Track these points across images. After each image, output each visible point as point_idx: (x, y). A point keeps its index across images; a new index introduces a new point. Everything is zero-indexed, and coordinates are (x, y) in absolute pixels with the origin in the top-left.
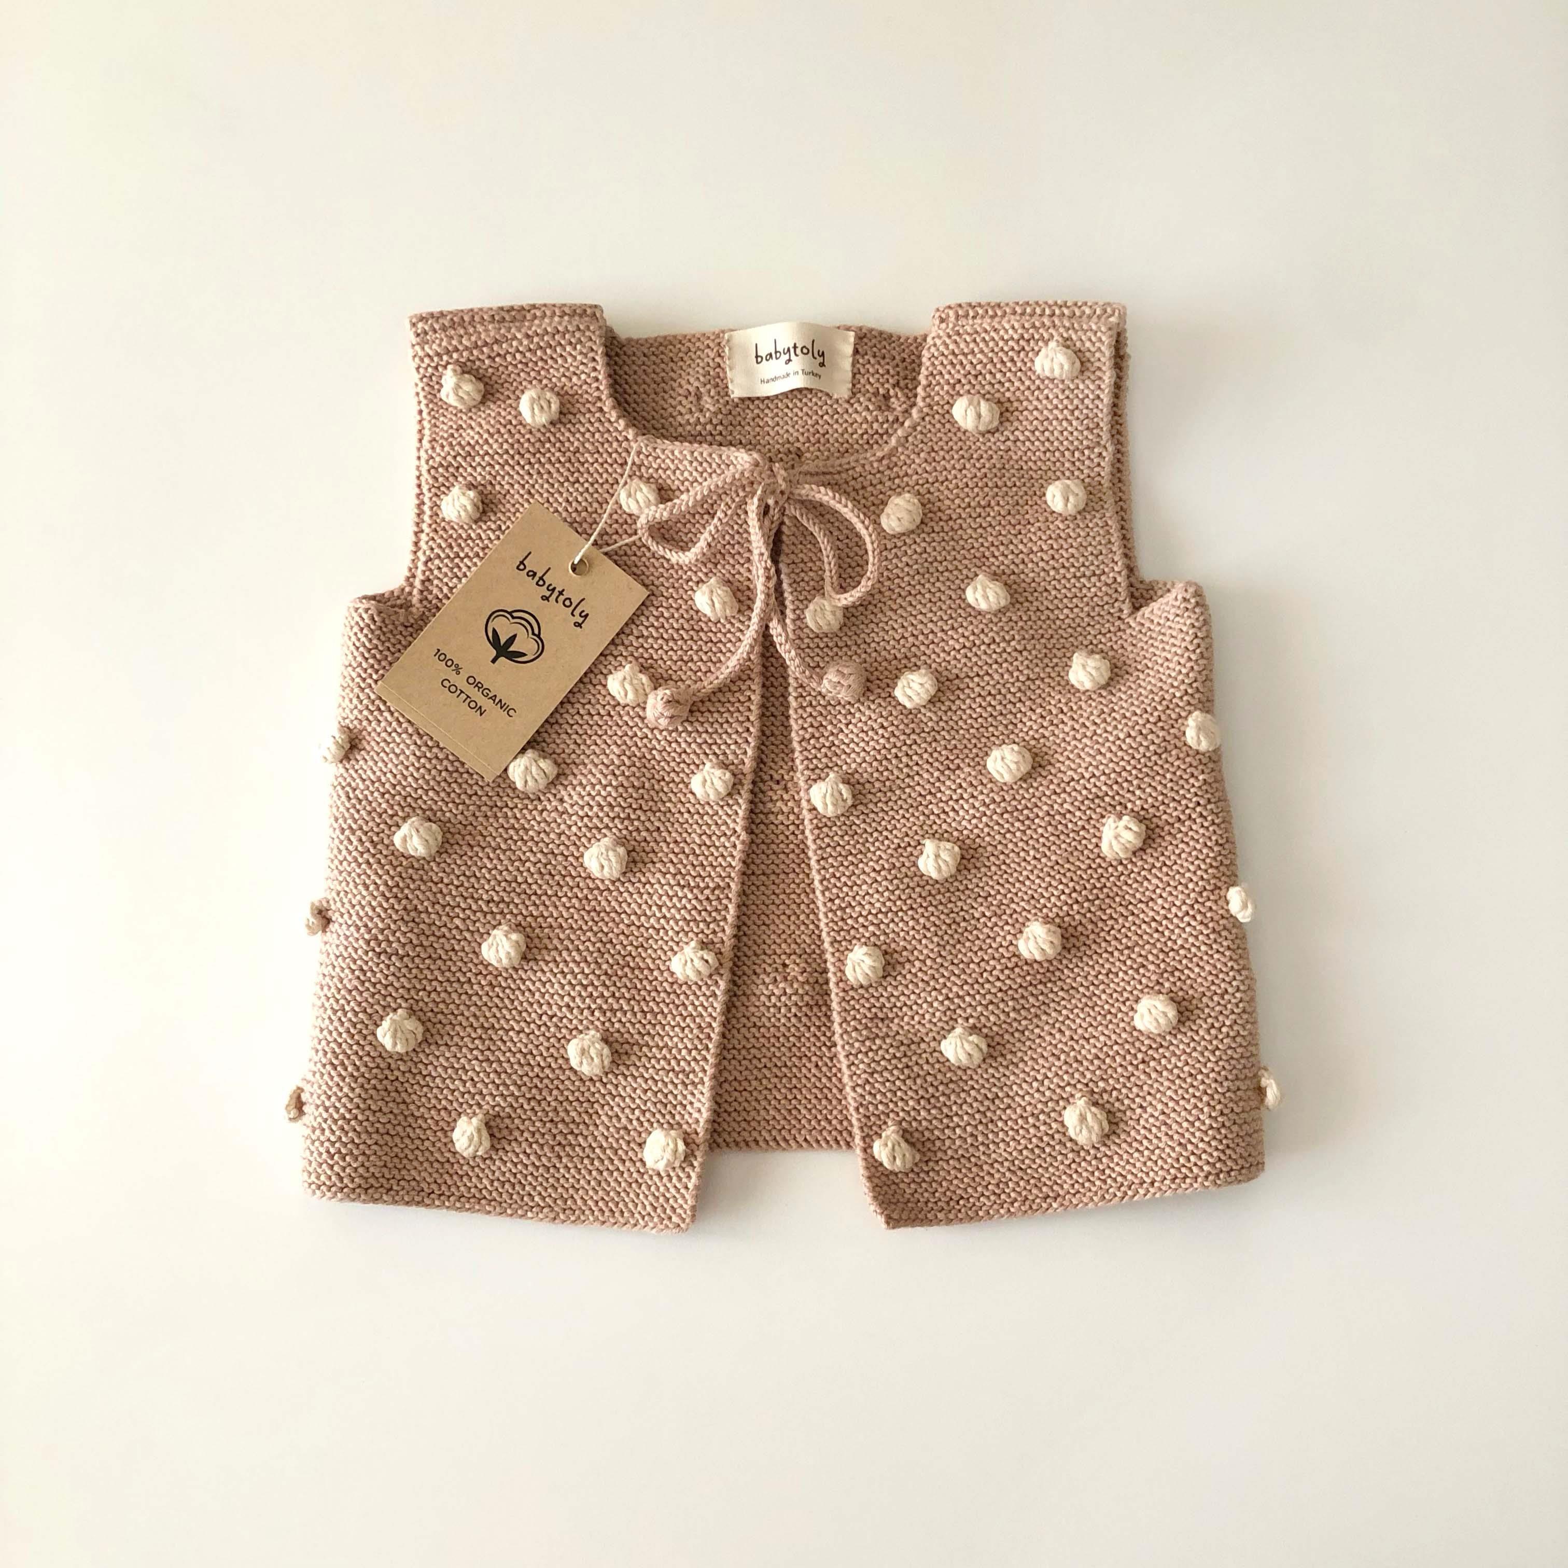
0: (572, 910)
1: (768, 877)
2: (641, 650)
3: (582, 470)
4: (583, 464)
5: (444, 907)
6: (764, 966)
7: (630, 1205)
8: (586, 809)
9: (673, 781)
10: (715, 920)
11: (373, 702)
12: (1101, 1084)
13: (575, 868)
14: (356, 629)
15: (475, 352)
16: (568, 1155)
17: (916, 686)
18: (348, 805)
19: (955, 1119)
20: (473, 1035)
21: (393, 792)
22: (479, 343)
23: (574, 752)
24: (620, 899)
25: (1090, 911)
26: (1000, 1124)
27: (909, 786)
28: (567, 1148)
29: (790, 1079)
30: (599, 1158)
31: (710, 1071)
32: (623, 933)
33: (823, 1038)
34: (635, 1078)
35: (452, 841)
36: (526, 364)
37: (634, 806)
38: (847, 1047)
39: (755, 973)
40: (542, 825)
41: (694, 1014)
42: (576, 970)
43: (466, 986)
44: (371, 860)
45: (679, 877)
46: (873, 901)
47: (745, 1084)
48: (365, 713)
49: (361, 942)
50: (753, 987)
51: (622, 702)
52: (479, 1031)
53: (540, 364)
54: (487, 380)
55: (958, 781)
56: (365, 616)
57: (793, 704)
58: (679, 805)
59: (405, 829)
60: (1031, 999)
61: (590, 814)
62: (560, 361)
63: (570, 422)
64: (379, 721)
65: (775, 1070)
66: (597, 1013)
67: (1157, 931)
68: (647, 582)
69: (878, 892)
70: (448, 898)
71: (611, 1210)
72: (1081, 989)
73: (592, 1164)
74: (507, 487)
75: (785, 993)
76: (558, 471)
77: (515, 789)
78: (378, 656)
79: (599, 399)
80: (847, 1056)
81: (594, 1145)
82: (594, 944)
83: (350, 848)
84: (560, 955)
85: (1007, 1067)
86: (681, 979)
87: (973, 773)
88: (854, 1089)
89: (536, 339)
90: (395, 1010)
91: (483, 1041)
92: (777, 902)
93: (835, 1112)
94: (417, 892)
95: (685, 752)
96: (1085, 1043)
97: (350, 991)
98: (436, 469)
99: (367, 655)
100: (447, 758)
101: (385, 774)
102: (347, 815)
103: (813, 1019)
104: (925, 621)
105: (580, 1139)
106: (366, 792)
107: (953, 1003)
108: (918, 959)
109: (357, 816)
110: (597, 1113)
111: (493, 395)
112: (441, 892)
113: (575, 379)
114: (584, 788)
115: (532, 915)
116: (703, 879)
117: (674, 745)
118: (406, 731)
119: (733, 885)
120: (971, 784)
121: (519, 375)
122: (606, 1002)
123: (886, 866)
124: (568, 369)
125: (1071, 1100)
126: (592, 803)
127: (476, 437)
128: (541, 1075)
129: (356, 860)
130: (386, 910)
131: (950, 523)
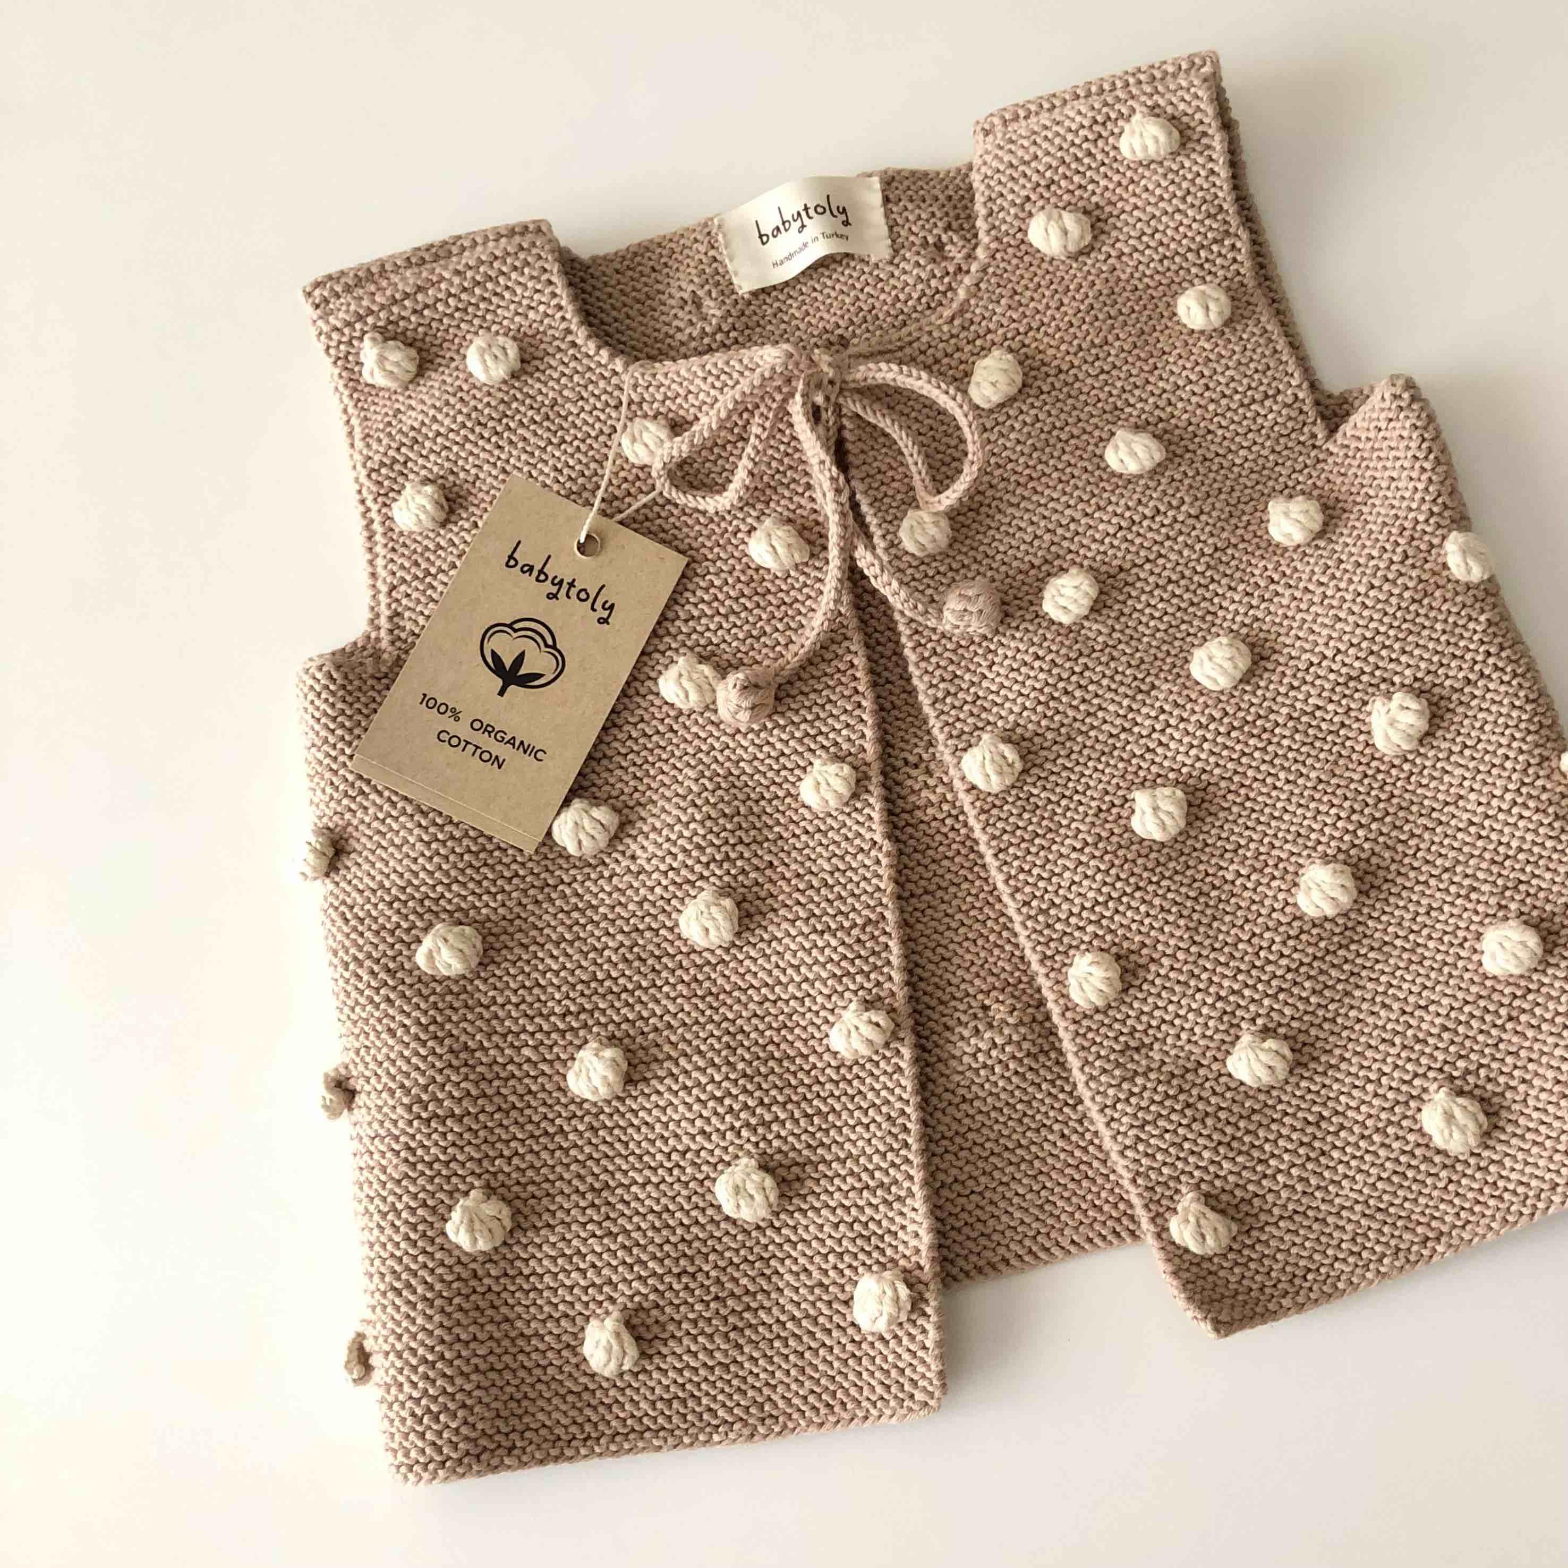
0: (679, 1001)
1: (932, 893)
2: (694, 636)
3: (566, 425)
4: (566, 418)
5: (504, 1036)
6: (957, 1015)
7: (853, 1391)
8: (669, 860)
9: (777, 797)
10: (875, 967)
11: (352, 785)
12: (1460, 1064)
13: (672, 943)
14: (311, 696)
15: (395, 309)
16: (751, 1341)
17: (1069, 592)
18: (346, 930)
19: (1272, 1162)
20: (583, 1204)
21: (403, 897)
22: (398, 296)
23: (636, 790)
24: (742, 970)
25: (1382, 834)
26: (1336, 1154)
27: (1093, 727)
28: (747, 1332)
29: (1031, 1162)
30: (794, 1335)
31: (918, 1175)
32: (756, 1015)
33: (1061, 1096)
34: (817, 1210)
35: (497, 945)
36: (465, 310)
37: (732, 841)
38: (1098, 1098)
39: (948, 1028)
40: (615, 895)
41: (878, 1102)
42: (704, 1080)
43: (558, 1139)
44: (392, 996)
45: (812, 921)
46: (1082, 891)
47: (971, 1183)
48: (345, 802)
49: (400, 1110)
50: (949, 1047)
51: (685, 707)
52: (590, 1196)
53: (482, 305)
54: (418, 344)
55: (1158, 704)
56: (319, 675)
57: (911, 657)
58: (792, 827)
59: (428, 942)
60: (1334, 973)
61: (675, 865)
62: (507, 295)
63: (537, 369)
64: (366, 808)
65: (1007, 1155)
66: (744, 1133)
67: (1480, 837)
68: (681, 547)
69: (1086, 877)
70: (507, 1023)
71: (828, 1405)
72: (1399, 942)
73: (787, 1346)
74: (473, 471)
75: (995, 1045)
76: (535, 434)
77: (568, 858)
78: (347, 724)
79: (568, 331)
80: (1102, 1111)
81: (783, 1318)
82: (719, 1039)
83: (360, 986)
84: (677, 1064)
85: (1326, 1074)
86: (849, 1058)
87: (1175, 689)
88: (1122, 1153)
89: (469, 274)
90: (466, 1194)
91: (598, 1208)
92: (954, 925)
93: (1104, 1194)
94: (464, 1025)
95: (783, 754)
96: (1423, 1014)
97: (399, 1182)
98: (378, 471)
99: (332, 726)
100: (466, 835)
101: (388, 876)
102: (347, 943)
103: (1042, 1072)
104: (1060, 508)
105: (761, 1313)
106: (368, 907)
107: (1229, 1003)
108: (1164, 955)
109: (361, 941)
110: (777, 1272)
111: (431, 362)
112: (496, 1017)
113: (532, 314)
114: (660, 833)
115: (628, 1020)
116: (846, 915)
117: (766, 749)
118: (403, 812)
119: (888, 914)
120: (1176, 705)
121: (458, 327)
122: (754, 1114)
123: (1089, 840)
124: (520, 303)
125: (1425, 1096)
126: (674, 850)
127: (420, 417)
128: (688, 1237)
129: (372, 1001)
130: (424, 1058)
131: (1062, 376)
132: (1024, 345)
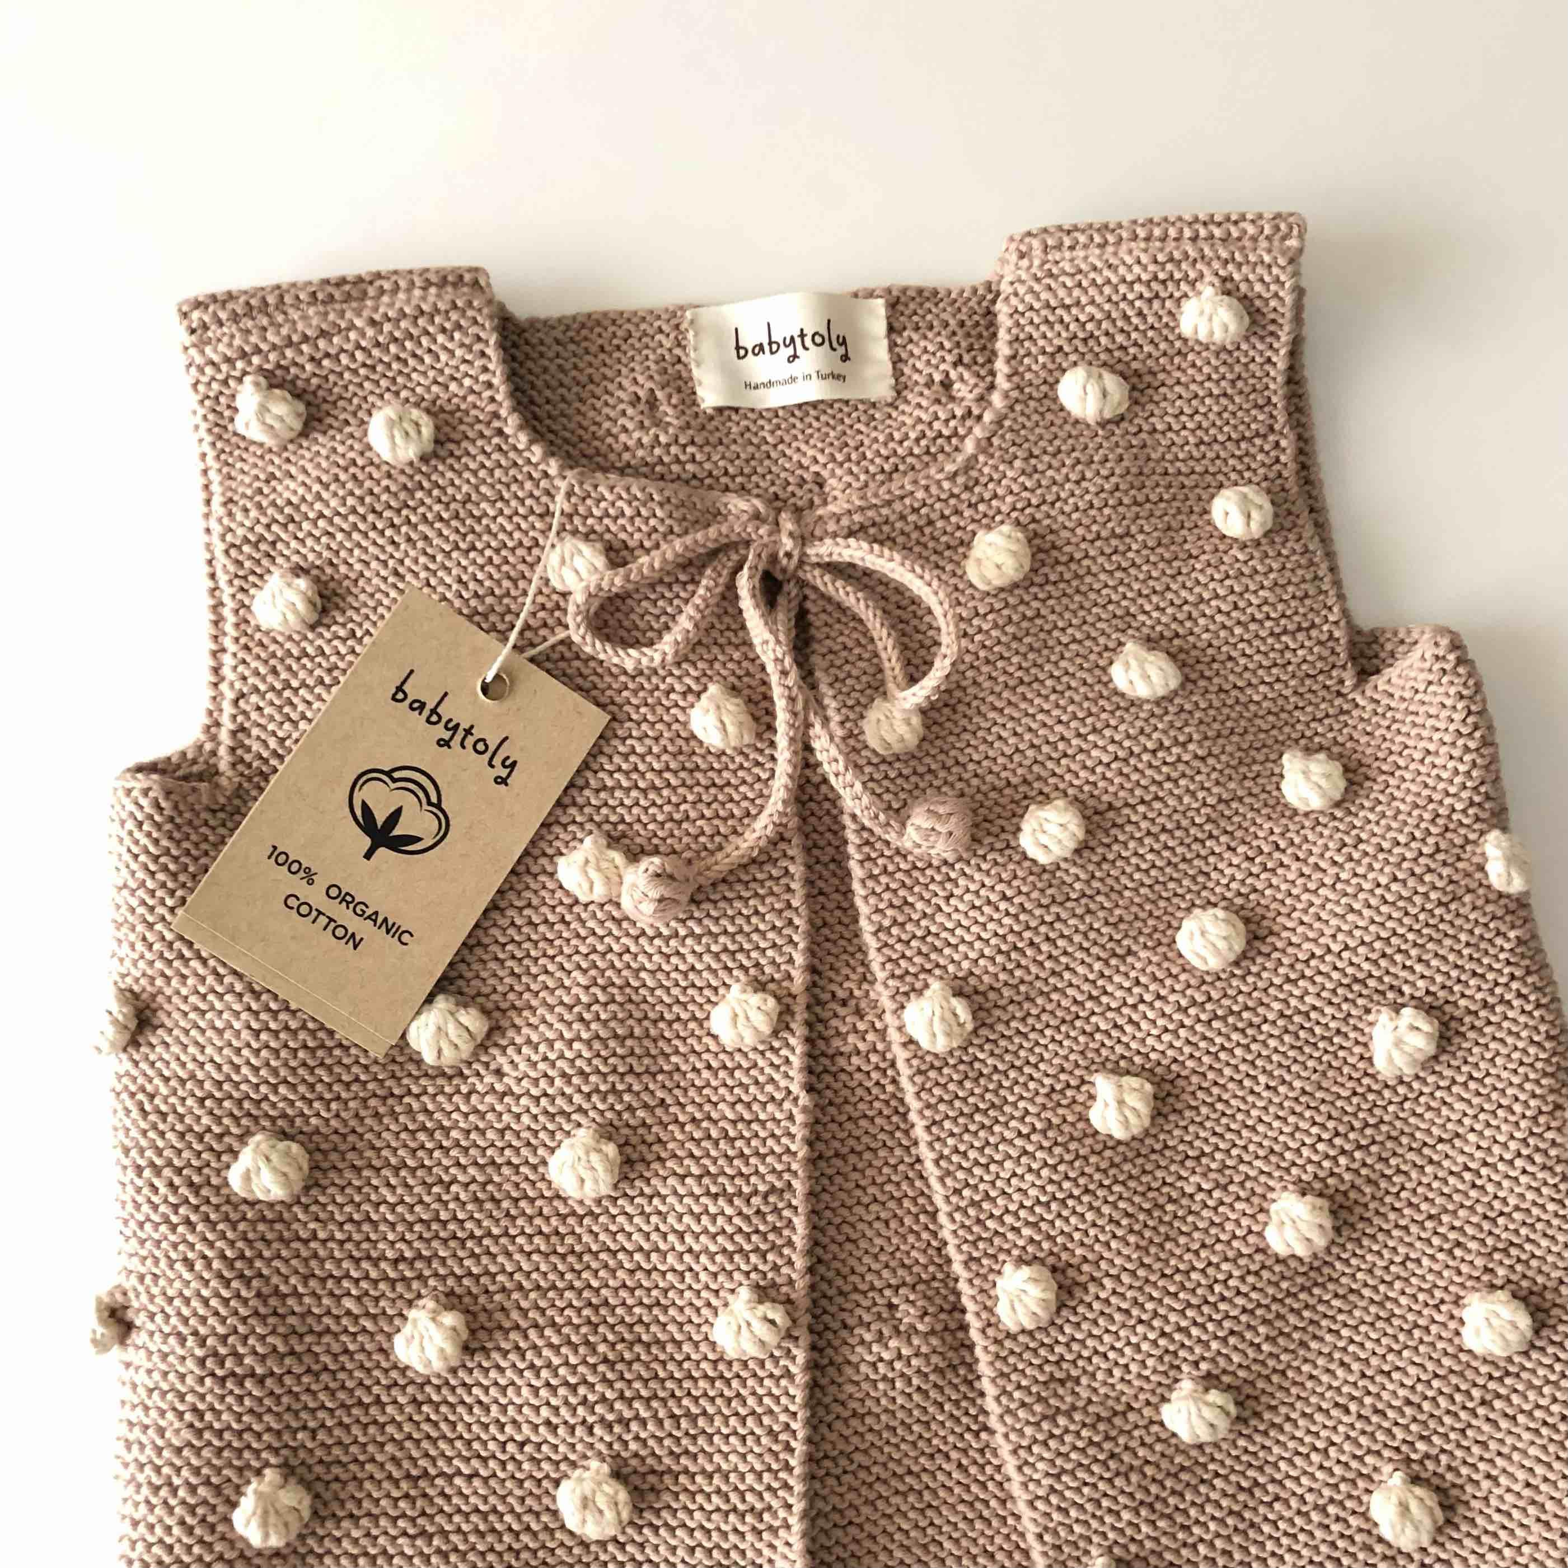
0: (535, 1257)
1: (844, 1158)
2: (604, 811)
3: (478, 528)
4: (479, 520)
5: (323, 1280)
6: (858, 1311)
8: (543, 1083)
9: (678, 1019)
10: (773, 1247)
11: (171, 946)
12: (1421, 1446)
13: (533, 1183)
14: (130, 825)
15: (289, 353)
17: (1053, 829)
18: (143, 1125)
19: (1196, 1530)
20: (396, 1494)
21: (218, 1095)
22: (295, 338)
23: (512, 989)
24: (613, 1228)
25: (1364, 1164)
26: (1267, 1528)
27: (1056, 989)
29: (920, 1493)
31: (798, 1507)
32: (624, 1285)
33: (965, 1420)
34: (671, 1529)
35: (325, 1165)
36: (373, 368)
37: (621, 1069)
38: (1013, 1437)
39: (845, 1326)
40: (472, 1118)
41: (759, 1410)
42: (556, 1361)
43: (373, 1411)
44: (193, 1218)
45: (706, 1180)
46: (1024, 1186)
47: (851, 1513)
48: (159, 964)
49: (190, 1364)
50: (846, 1350)
51: (583, 899)
52: (404, 1485)
53: (395, 366)
54: (309, 397)
55: (1133, 974)
56: (143, 802)
57: (857, 872)
58: (692, 1059)
59: (247, 1157)
60: (1292, 1319)
61: (550, 1091)
62: (428, 359)
63: (452, 454)
64: (184, 977)
65: (894, 1482)
66: (598, 1430)
67: (1474, 1186)
68: (603, 700)
69: (1030, 1170)
70: (328, 1266)
72: (1366, 1292)
74: (358, 567)
75: (900, 1357)
76: (440, 534)
77: (419, 1062)
78: (172, 867)
79: (496, 415)
80: (1015, 1452)
82: (579, 1311)
83: (155, 1199)
84: (526, 1337)
85: (1266, 1433)
86: (731, 1354)
87: (1154, 959)
88: (1031, 1504)
89: (387, 327)
90: (259, 1473)
91: (413, 1501)
92: (866, 1200)
93: (999, 1540)
94: (276, 1263)
95: (693, 968)
96: (1386, 1382)
97: (179, 1451)
98: (239, 548)
99: (152, 867)
100: (304, 1026)
101: (202, 1065)
102: (144, 1143)
103: (948, 1391)
104: (1050, 722)
106: (172, 1100)
107: (1173, 1340)
108: (1108, 1275)
109: (160, 1143)
111: (320, 421)
112: (315, 1255)
113: (453, 387)
114: (536, 1048)
115: (470, 1274)
116: (747, 1178)
117: (674, 960)
118: (232, 990)
119: (796, 1184)
120: (1155, 979)
121: (361, 385)
122: (612, 1409)
123: (1039, 1126)
124: (441, 371)
125: (1376, 1477)
126: (551, 1073)
127: (301, 491)
128: (516, 1546)
129: (167, 1221)
130: (226, 1302)
131: (1073, 566)
132: (1034, 520)
